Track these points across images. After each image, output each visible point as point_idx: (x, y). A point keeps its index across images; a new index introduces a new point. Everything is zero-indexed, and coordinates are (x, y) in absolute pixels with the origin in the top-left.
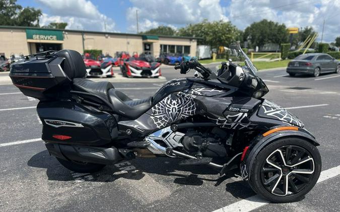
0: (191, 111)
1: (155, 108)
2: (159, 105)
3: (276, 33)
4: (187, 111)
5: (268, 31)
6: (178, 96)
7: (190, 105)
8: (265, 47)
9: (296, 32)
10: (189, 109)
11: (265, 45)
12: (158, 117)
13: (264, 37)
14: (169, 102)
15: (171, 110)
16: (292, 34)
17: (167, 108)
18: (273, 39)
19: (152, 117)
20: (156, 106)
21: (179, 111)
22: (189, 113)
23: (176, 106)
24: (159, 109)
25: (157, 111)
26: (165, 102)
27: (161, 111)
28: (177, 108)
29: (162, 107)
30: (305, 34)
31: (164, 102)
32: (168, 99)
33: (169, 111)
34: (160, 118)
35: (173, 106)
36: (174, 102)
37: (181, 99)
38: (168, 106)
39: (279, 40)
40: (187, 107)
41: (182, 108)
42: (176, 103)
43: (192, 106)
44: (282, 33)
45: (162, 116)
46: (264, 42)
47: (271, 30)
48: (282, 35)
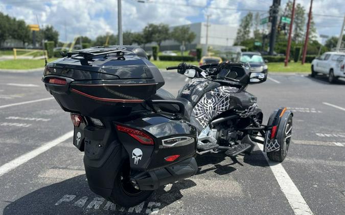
0: (224, 108)
1: (196, 110)
2: (198, 106)
3: (16, 28)
4: (221, 108)
5: (7, 25)
6: (212, 95)
7: (223, 102)
8: (7, 43)
9: (38, 29)
10: (223, 106)
11: (6, 41)
12: (200, 117)
13: (4, 32)
14: (205, 103)
15: (208, 109)
16: (34, 31)
17: (205, 108)
18: (15, 35)
19: (197, 119)
20: (196, 107)
21: (215, 109)
22: (222, 109)
23: (212, 105)
24: (199, 110)
25: (198, 112)
26: (203, 102)
27: (201, 111)
28: (212, 106)
29: (201, 107)
30: (47, 32)
31: (201, 102)
32: (204, 99)
33: (207, 110)
34: (203, 118)
35: (209, 105)
36: (210, 101)
37: (214, 97)
38: (206, 106)
39: (21, 36)
40: (220, 104)
41: (216, 106)
42: (211, 102)
43: (225, 103)
44: (24, 29)
45: (203, 116)
46: (4, 38)
47: (10, 24)
48: (24, 31)
